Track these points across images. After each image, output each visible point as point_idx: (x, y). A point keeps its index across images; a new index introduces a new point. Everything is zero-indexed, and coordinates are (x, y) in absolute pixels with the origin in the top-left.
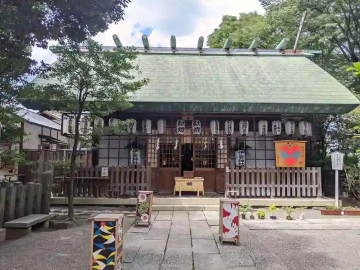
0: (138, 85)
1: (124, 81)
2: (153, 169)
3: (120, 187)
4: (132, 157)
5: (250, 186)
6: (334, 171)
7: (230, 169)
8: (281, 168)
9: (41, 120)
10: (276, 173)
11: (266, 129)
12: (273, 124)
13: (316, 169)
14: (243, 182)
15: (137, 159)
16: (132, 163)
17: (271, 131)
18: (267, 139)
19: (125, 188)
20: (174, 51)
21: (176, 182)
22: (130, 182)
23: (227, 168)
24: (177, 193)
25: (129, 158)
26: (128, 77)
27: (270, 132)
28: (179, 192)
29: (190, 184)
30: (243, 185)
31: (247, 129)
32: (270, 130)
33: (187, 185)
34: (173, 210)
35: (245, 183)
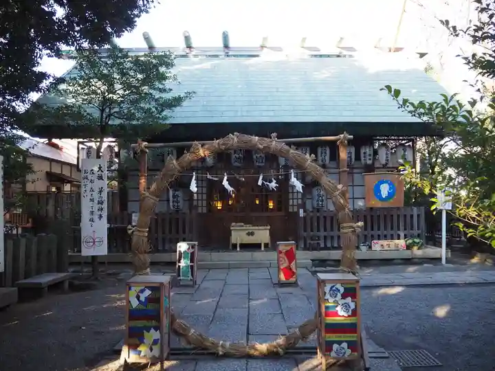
2: (201, 215)
3: (157, 239)
4: (171, 199)
5: (332, 233)
6: (441, 211)
7: (305, 211)
8: (372, 209)
9: (48, 152)
11: (353, 157)
12: (362, 151)
13: (419, 210)
14: (322, 229)
15: (178, 202)
16: (172, 207)
17: (360, 160)
18: (355, 171)
19: (164, 240)
20: (227, 51)
21: (232, 232)
22: (170, 232)
23: (301, 211)
24: (235, 246)
25: (168, 201)
26: (161, 91)
27: (358, 162)
28: (236, 244)
29: (252, 234)
30: (322, 233)
31: (327, 158)
32: (358, 158)
33: (247, 236)
34: (229, 267)
35: (325, 230)
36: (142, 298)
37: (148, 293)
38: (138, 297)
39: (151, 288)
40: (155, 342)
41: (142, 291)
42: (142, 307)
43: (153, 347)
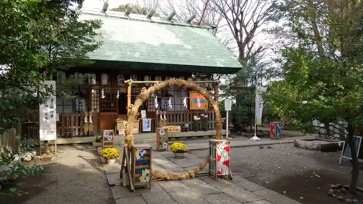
0: (95, 47)
1: (86, 43)
3: (70, 129)
4: (78, 104)
6: (226, 112)
7: (159, 112)
8: (193, 110)
10: (190, 114)
15: (82, 106)
16: (78, 109)
23: (157, 111)
25: (73, 105)
26: (89, 41)
36: (142, 155)
37: (145, 152)
38: (140, 154)
39: (146, 150)
40: (147, 175)
41: (142, 151)
42: (142, 159)
43: (146, 178)
